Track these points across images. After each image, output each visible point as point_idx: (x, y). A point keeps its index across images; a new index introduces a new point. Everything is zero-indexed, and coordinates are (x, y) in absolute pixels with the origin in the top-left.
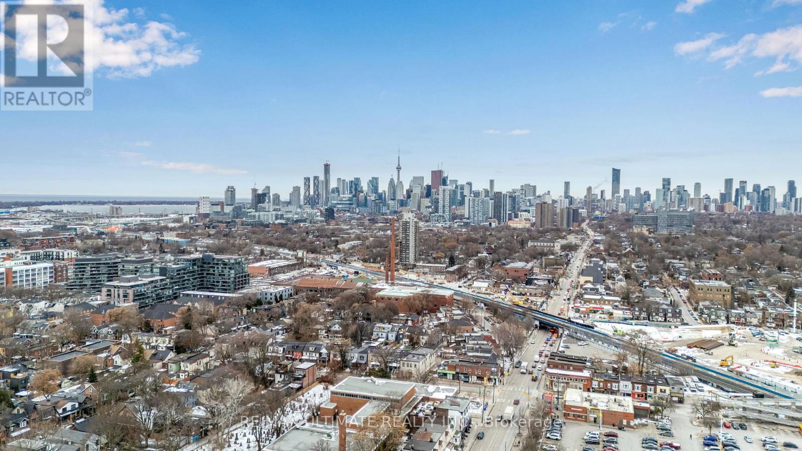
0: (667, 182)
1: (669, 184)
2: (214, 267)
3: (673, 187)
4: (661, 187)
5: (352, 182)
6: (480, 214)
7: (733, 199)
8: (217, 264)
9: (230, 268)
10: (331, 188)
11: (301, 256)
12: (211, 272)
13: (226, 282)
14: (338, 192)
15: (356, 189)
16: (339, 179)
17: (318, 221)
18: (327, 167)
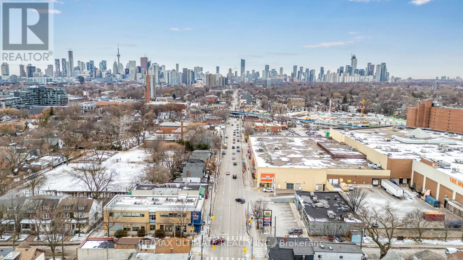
0: (267, 67)
1: (268, 68)
2: (47, 93)
3: (270, 70)
4: (265, 69)
5: (88, 63)
6: (175, 81)
7: (297, 76)
8: (49, 91)
9: (58, 94)
10: (74, 67)
11: (86, 95)
12: (45, 96)
13: (55, 102)
14: (79, 69)
15: (91, 68)
16: (79, 61)
17: (75, 83)
18: (70, 53)
